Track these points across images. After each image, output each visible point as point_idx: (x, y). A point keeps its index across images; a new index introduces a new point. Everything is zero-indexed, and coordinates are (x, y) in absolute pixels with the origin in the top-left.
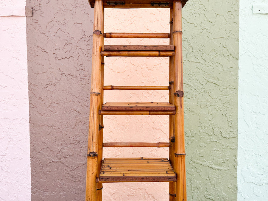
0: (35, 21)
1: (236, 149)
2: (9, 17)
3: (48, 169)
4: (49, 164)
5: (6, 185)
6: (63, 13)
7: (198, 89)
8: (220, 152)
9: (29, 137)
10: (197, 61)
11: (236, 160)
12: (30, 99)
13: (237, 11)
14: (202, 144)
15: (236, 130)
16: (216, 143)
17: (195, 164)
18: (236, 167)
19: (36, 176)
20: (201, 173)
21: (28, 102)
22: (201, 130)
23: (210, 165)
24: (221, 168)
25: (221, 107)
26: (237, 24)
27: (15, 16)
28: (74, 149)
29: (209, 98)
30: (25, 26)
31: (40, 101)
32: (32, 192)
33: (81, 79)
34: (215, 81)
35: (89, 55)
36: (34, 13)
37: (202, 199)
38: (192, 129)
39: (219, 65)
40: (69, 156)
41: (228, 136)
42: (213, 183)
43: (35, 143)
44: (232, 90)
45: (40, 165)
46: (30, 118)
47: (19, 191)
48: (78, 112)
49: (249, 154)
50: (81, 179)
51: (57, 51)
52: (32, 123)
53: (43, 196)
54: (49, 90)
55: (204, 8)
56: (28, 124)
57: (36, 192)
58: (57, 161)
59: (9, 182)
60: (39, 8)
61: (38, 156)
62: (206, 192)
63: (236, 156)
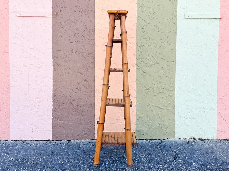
0: (57, 20)
1: (174, 97)
2: (42, 17)
3: (63, 107)
4: (64, 104)
5: (37, 117)
6: (74, 16)
7: (153, 61)
8: (165, 99)
9: (52, 88)
10: (152, 45)
11: (174, 103)
12: (53, 65)
13: (176, 16)
14: (155, 94)
15: (174, 86)
16: (163, 93)
17: (150, 105)
18: (174, 107)
19: (56, 111)
20: (153, 111)
21: (52, 67)
22: (154, 86)
23: (159, 106)
24: (166, 108)
25: (166, 72)
26: (176, 24)
27: (45, 17)
28: (78, 96)
29: (159, 67)
30: (52, 23)
31: (59, 66)
32: (53, 121)
33: (84, 55)
34: (163, 57)
35: (89, 40)
36: (57, 15)
37: (154, 126)
38: (149, 85)
39: (165, 48)
40: (75, 100)
41: (169, 90)
42: (160, 117)
43: (56, 91)
44: (172, 62)
45: (59, 104)
46: (53, 77)
47: (45, 120)
48: (82, 74)
49: (182, 100)
50: (83, 114)
51: (70, 38)
52: (54, 80)
53: (60, 123)
54: (65, 61)
55: (156, 15)
56: (52, 80)
57: (55, 121)
58: (69, 102)
59: (39, 115)
60: (60, 12)
61: (57, 99)
62: (156, 122)
63: (174, 101)
